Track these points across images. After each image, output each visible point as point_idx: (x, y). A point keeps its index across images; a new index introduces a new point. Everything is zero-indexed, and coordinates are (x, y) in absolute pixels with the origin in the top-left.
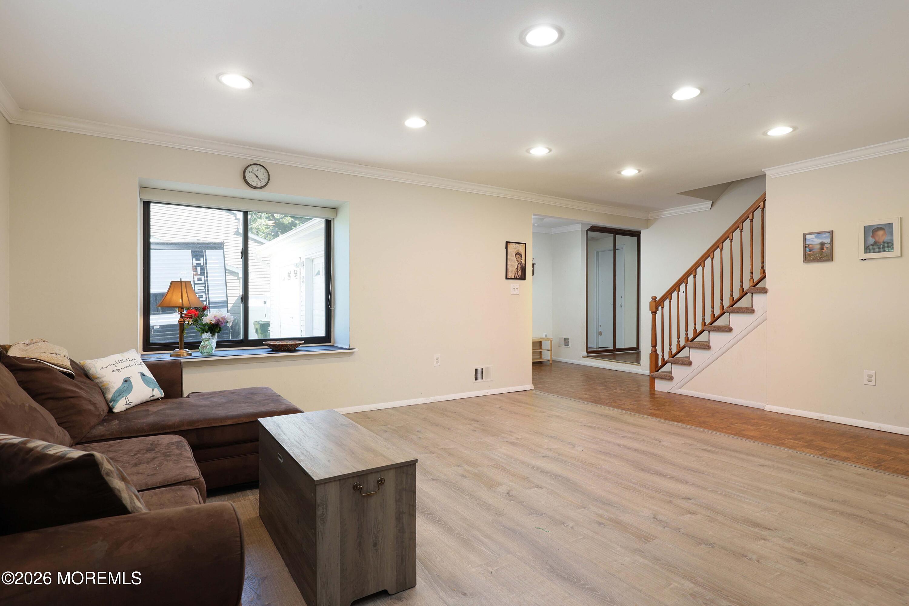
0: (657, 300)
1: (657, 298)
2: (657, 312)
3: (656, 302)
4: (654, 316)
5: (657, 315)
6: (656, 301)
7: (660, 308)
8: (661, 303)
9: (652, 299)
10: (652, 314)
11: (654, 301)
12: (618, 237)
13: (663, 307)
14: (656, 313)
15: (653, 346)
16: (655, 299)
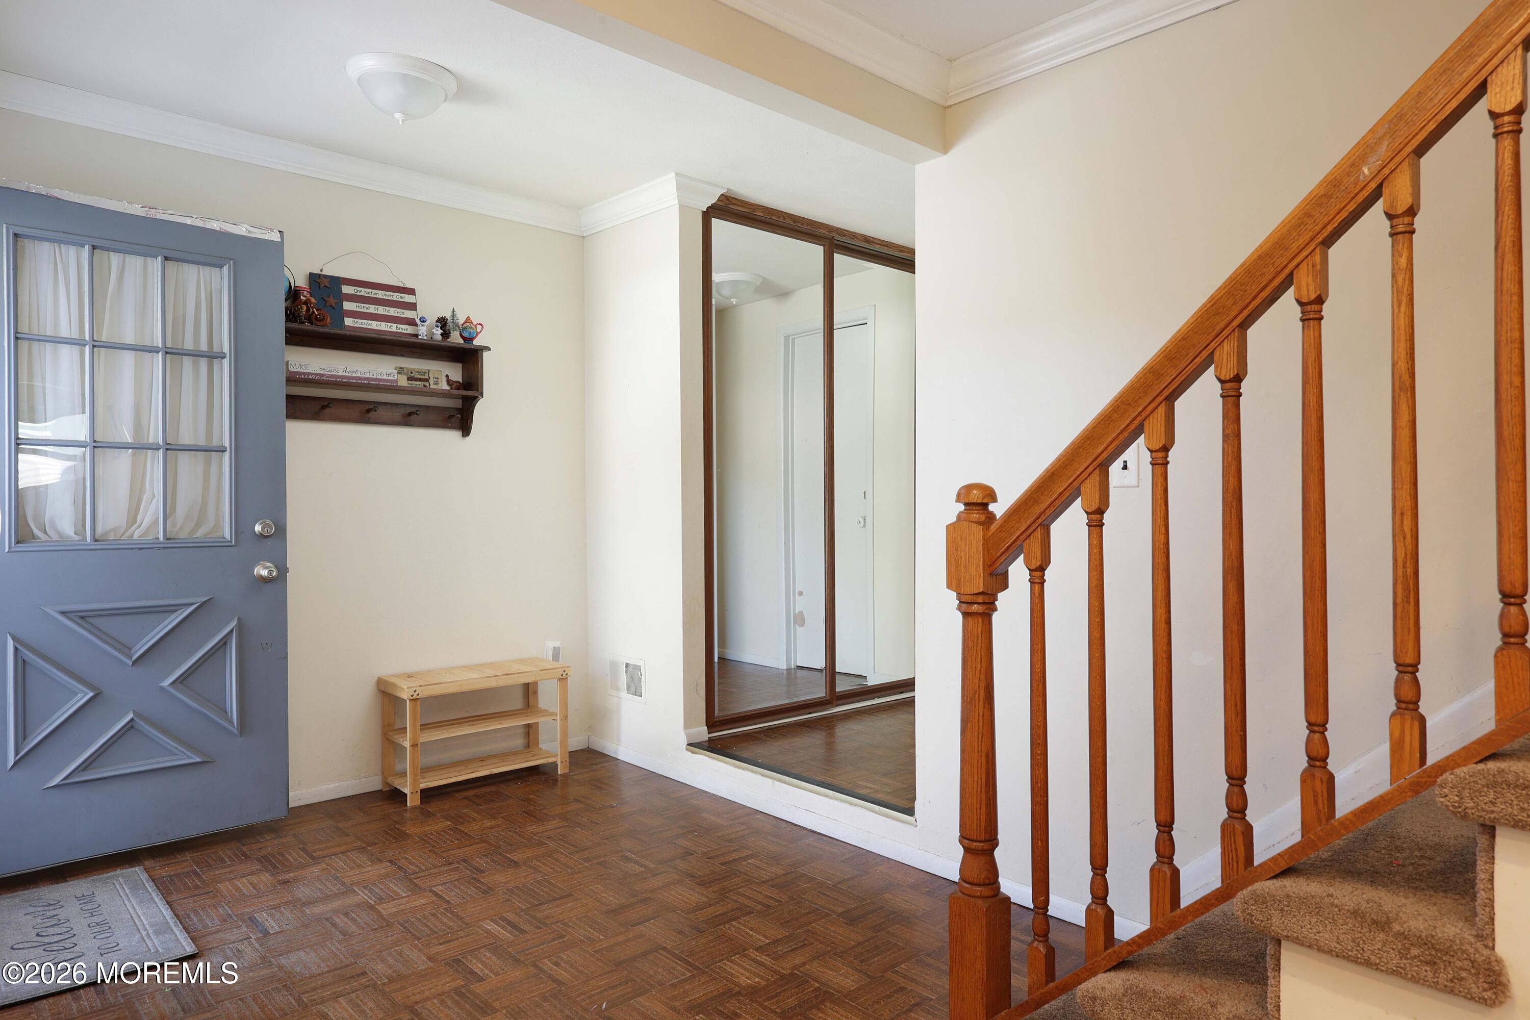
0: (998, 509)
1: (994, 500)
2: (1000, 595)
3: (994, 527)
4: (977, 625)
5: (995, 617)
6: (991, 517)
7: (1018, 572)
8: (1027, 534)
9: (962, 507)
10: (966, 615)
11: (978, 523)
12: (839, 259)
13: (1042, 569)
14: (990, 606)
15: (975, 845)
16: (985, 505)
